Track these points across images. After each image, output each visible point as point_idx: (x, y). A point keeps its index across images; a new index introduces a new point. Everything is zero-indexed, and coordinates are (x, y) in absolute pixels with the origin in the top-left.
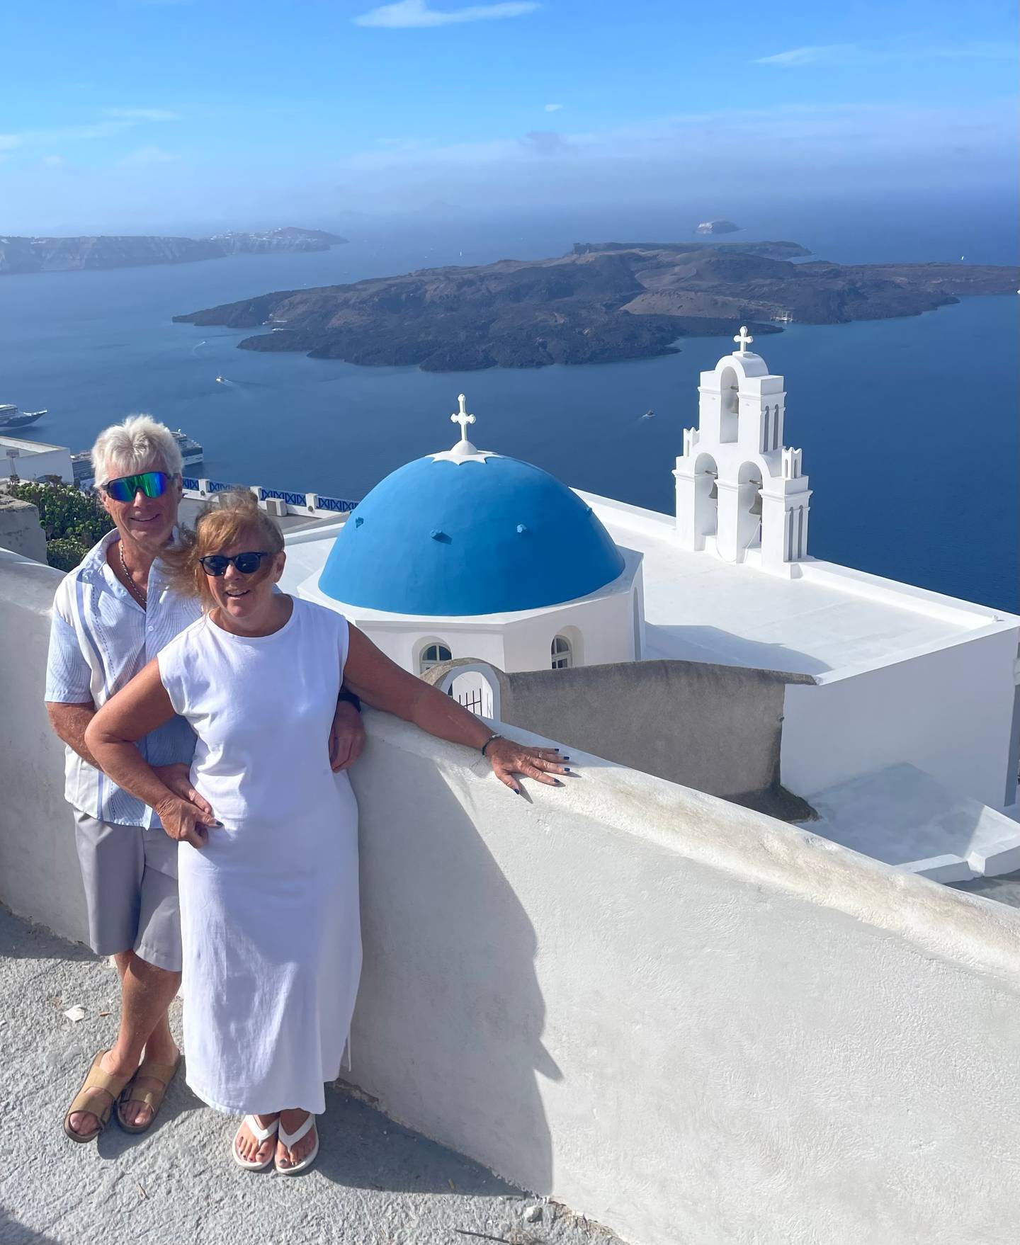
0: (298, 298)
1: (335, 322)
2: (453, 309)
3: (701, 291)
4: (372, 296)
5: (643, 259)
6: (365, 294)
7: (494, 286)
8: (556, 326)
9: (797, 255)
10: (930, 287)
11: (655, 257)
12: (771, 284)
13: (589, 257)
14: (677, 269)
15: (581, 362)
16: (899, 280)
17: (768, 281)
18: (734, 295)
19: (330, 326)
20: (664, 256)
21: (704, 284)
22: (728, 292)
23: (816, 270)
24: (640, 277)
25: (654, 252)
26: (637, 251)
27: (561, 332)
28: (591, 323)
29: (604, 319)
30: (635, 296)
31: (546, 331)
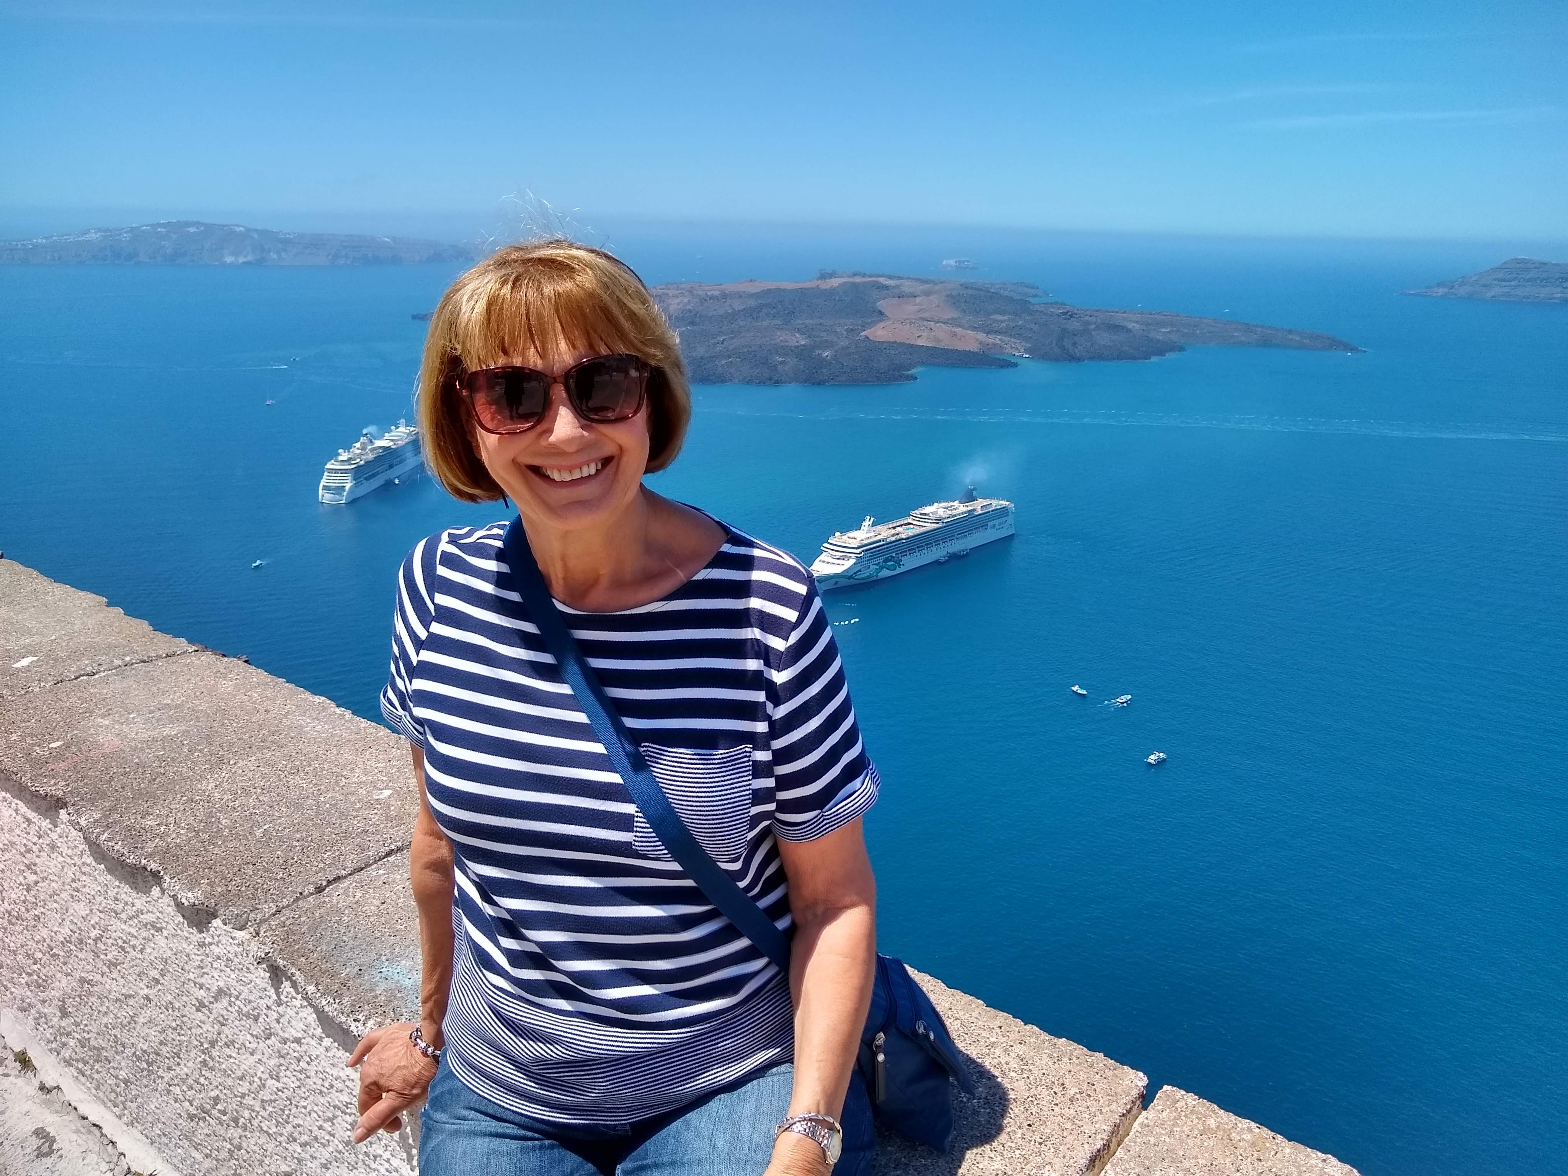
2: (692, 323)
3: (941, 322)
5: (887, 287)
7: (738, 305)
8: (797, 347)
9: (1035, 296)
10: (1161, 334)
11: (897, 287)
12: (1009, 320)
13: (835, 282)
14: (918, 300)
15: (820, 383)
16: (1130, 326)
17: (1006, 318)
18: (974, 329)
20: (907, 287)
21: (943, 316)
22: (967, 325)
23: (1052, 310)
24: (882, 305)
25: (898, 282)
26: (881, 280)
27: (801, 353)
28: (829, 345)
29: (844, 343)
30: (874, 323)
31: (784, 350)
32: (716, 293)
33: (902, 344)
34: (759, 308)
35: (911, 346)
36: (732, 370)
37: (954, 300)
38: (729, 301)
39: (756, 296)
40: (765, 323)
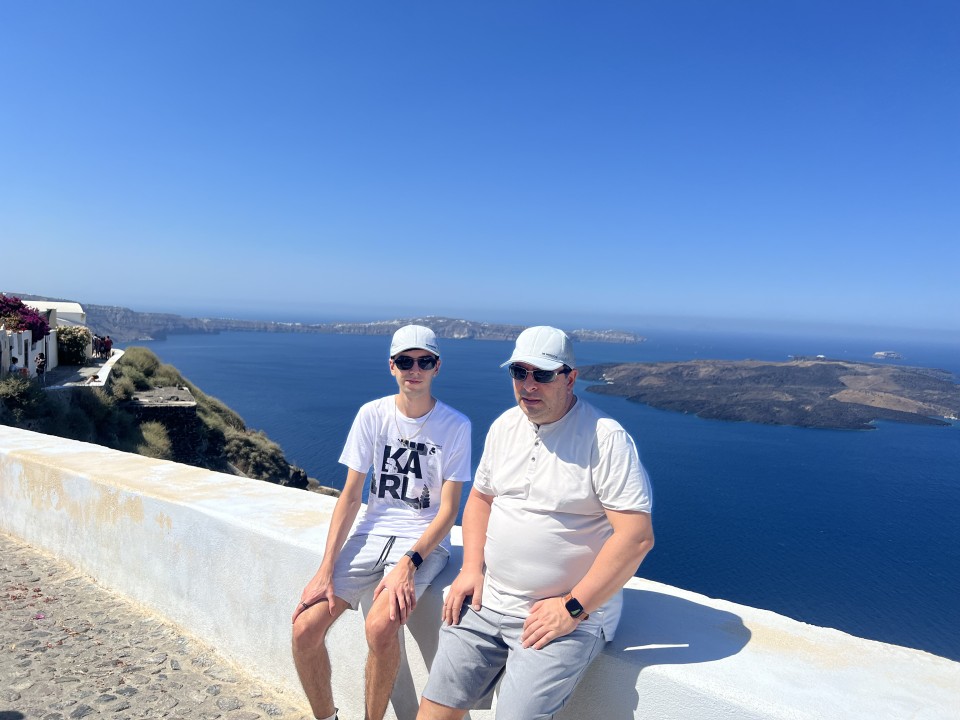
0: (622, 367)
1: (643, 382)
2: (715, 383)
3: (889, 393)
4: (667, 371)
5: (846, 368)
6: (662, 370)
7: (744, 374)
8: (787, 402)
11: (852, 368)
12: (939, 394)
13: (809, 364)
14: (869, 377)
18: (913, 398)
19: (640, 384)
20: (859, 368)
21: (890, 388)
22: (907, 396)
24: (842, 379)
25: (854, 365)
26: (841, 363)
27: (790, 406)
28: (810, 403)
29: (819, 401)
30: (840, 390)
31: (780, 404)
32: (730, 367)
33: (861, 406)
34: (759, 377)
35: (869, 407)
36: (746, 414)
37: (896, 379)
38: (739, 372)
39: (756, 369)
40: (764, 386)
